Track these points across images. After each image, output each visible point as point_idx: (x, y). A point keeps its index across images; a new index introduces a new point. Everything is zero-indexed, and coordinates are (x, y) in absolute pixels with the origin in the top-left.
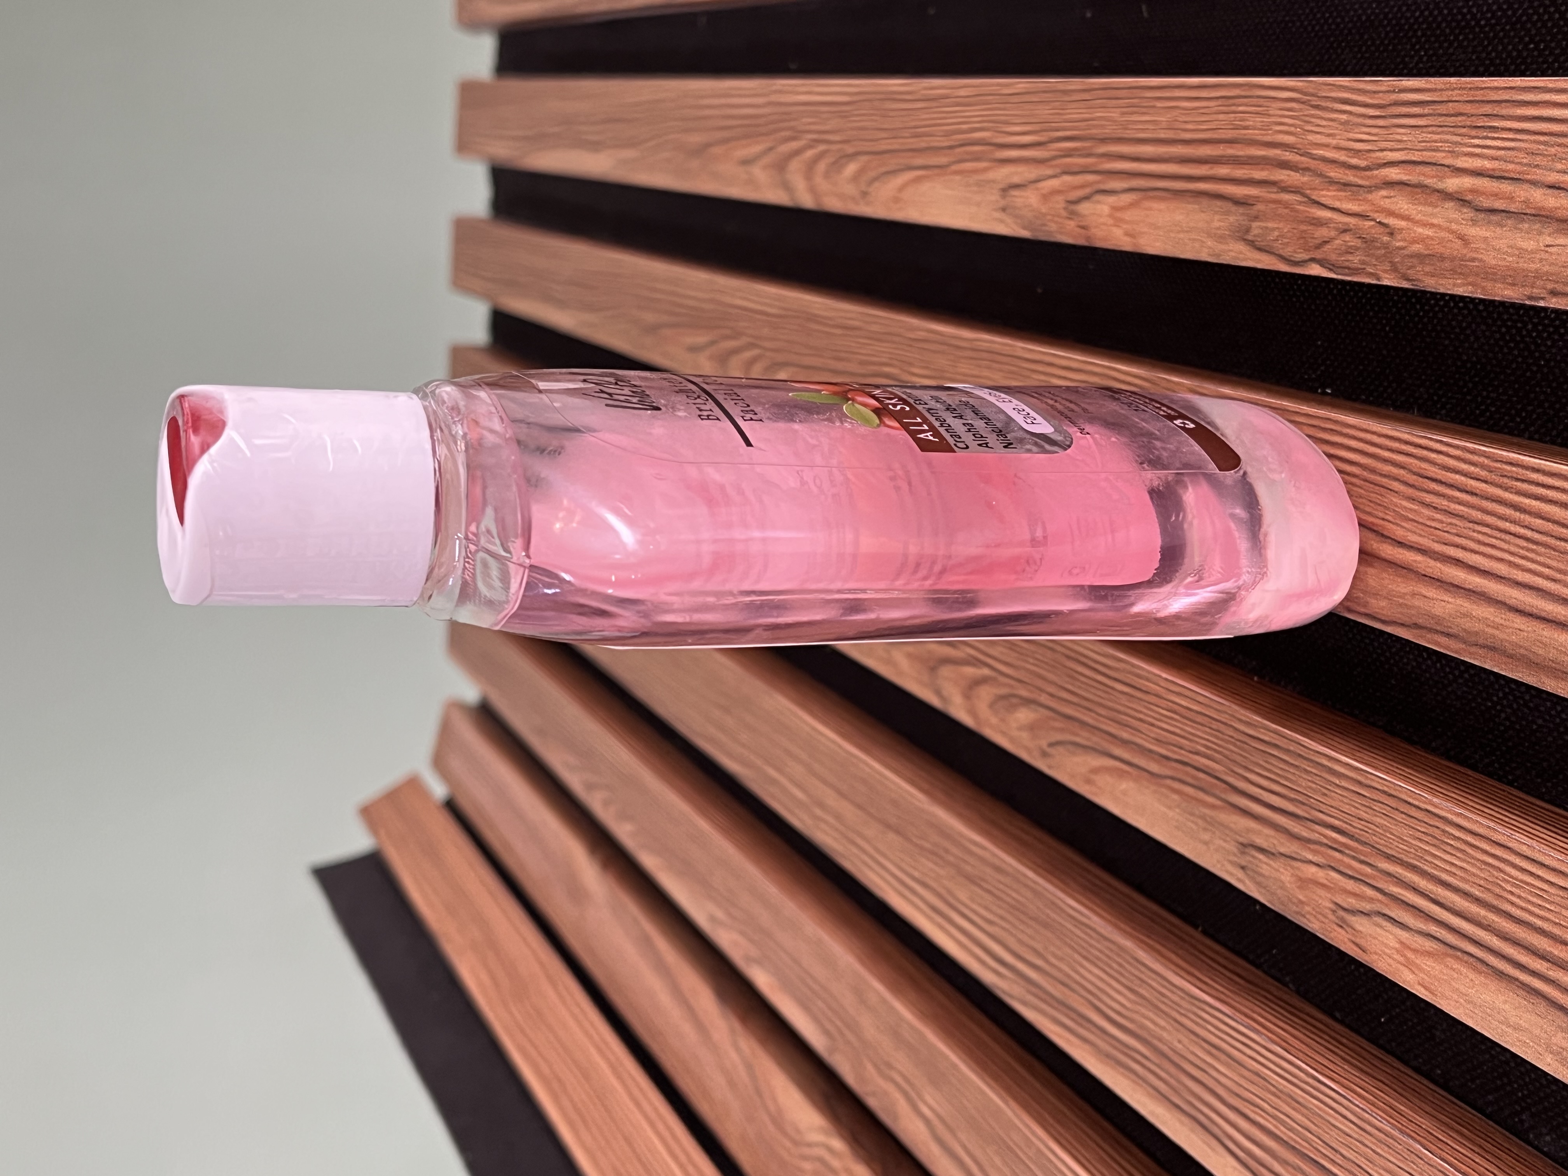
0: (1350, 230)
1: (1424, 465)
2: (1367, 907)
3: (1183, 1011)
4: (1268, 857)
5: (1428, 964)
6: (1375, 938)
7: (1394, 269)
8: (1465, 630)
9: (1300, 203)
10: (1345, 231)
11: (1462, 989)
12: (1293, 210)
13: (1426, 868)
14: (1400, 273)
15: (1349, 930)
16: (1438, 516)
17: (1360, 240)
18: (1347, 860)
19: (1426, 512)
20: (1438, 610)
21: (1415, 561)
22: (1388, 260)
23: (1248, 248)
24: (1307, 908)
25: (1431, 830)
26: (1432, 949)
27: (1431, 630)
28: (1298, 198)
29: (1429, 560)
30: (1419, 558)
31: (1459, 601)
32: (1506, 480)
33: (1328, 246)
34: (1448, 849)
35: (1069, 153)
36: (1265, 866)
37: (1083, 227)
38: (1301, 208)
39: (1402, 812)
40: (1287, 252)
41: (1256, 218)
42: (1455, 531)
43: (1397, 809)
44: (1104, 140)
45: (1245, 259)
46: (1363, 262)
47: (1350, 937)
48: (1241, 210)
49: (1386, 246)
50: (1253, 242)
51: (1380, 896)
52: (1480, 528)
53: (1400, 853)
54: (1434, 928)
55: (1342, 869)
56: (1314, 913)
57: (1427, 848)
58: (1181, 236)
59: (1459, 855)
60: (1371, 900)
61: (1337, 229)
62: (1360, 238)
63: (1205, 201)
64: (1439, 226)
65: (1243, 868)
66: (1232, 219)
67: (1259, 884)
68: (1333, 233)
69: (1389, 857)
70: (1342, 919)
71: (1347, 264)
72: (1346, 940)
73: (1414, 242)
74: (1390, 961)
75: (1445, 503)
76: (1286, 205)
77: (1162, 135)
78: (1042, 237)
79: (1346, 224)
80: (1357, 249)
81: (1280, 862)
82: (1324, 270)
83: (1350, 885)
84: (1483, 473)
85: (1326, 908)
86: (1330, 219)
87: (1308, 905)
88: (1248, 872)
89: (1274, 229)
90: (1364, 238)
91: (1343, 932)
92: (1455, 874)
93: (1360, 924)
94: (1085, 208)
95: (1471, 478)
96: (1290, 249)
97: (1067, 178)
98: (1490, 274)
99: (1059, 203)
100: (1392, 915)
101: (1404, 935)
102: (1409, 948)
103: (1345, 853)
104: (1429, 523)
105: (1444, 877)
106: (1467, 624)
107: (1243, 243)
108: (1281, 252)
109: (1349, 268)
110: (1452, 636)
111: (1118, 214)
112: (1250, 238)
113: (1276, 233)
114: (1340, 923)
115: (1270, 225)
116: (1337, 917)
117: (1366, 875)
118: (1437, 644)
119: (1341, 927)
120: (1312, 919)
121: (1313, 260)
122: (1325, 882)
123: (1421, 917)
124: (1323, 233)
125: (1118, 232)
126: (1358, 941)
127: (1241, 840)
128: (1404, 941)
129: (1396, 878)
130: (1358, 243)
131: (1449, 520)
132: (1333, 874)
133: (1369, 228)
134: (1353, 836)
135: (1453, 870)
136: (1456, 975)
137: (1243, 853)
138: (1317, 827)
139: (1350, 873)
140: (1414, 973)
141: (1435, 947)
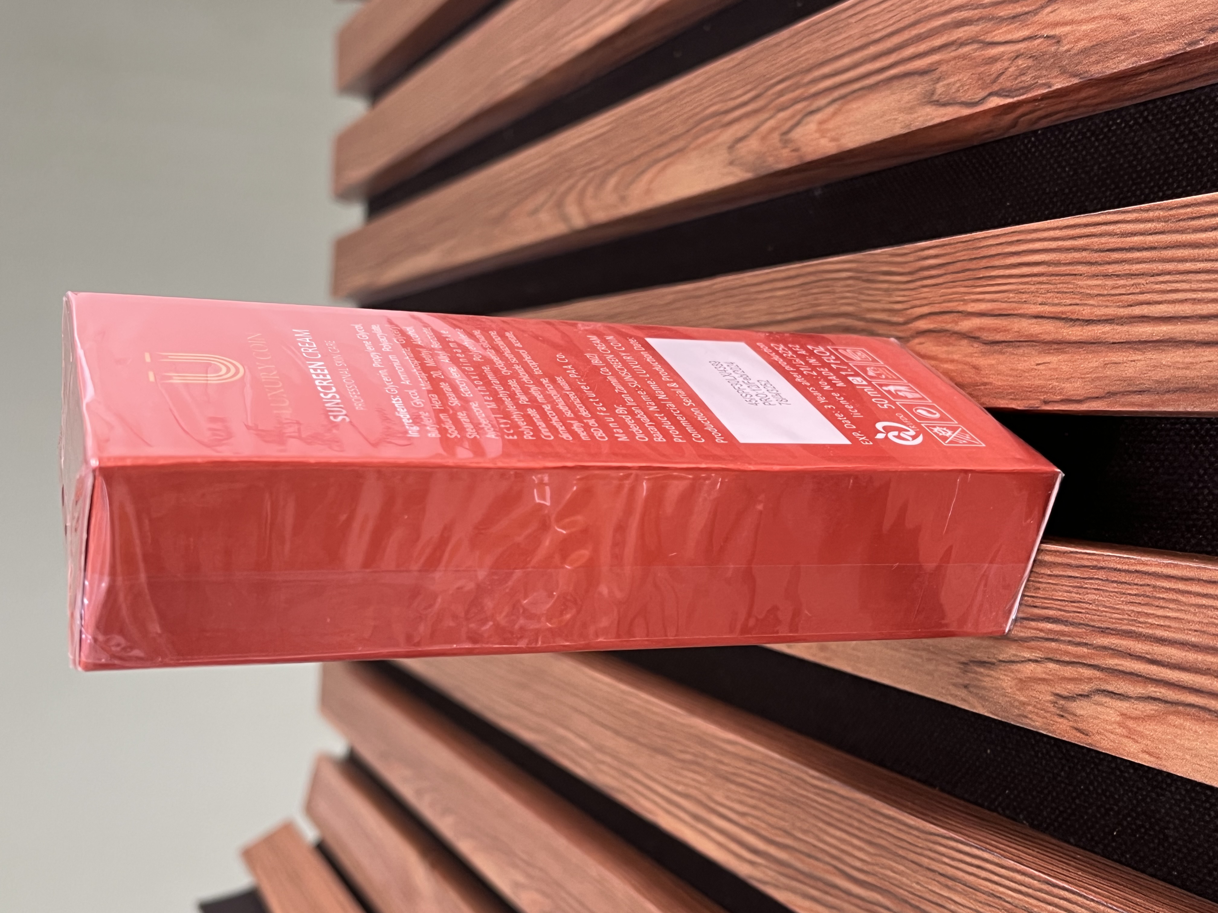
0: (1022, 54)
1: (1103, 240)
2: (1086, 688)
3: (919, 850)
4: (989, 668)
5: (1149, 728)
6: (1097, 718)
7: (1063, 71)
8: (1157, 382)
9: (976, 50)
10: (1017, 57)
11: (1187, 744)
12: (972, 59)
13: (1140, 630)
14: (1068, 72)
15: (1069, 717)
16: (1122, 282)
17: (1031, 59)
18: (1062, 647)
19: (1110, 282)
20: (1129, 371)
21: (1104, 333)
22: (1057, 66)
23: (934, 107)
24: (1030, 708)
25: (1141, 590)
26: (1153, 712)
27: (1124, 393)
28: (975, 46)
29: (1116, 327)
30: (1107, 328)
31: (1149, 355)
32: (1182, 224)
33: (1003, 77)
34: (1162, 603)
35: (781, 94)
36: (987, 679)
37: (796, 150)
38: (977, 53)
39: (1113, 582)
40: (967, 97)
41: (939, 80)
42: (1138, 290)
43: (1107, 580)
44: (809, 70)
45: (933, 119)
46: (1035, 78)
47: (1071, 724)
48: (927, 78)
49: (1055, 55)
50: (938, 101)
51: (1098, 674)
52: (1161, 279)
53: (1113, 623)
54: (1153, 689)
55: (1058, 657)
56: (1036, 711)
57: (1140, 610)
58: (877, 121)
59: (1171, 606)
60: (1090, 680)
61: (1009, 59)
62: (1030, 57)
63: (896, 83)
64: (1101, 17)
65: (966, 687)
66: (918, 89)
67: (983, 698)
68: (1006, 64)
69: (1104, 631)
70: (1063, 709)
71: (1021, 85)
72: (1068, 728)
73: (1078, 40)
74: (1112, 736)
75: (1127, 267)
76: (964, 57)
77: (857, 44)
78: (763, 172)
79: (1017, 51)
80: (1029, 68)
81: (1001, 669)
82: (1002, 99)
83: (1069, 671)
84: (1160, 226)
85: (1047, 701)
86: (1003, 52)
87: (1029, 705)
88: (971, 689)
89: (955, 83)
90: (1034, 56)
91: (1065, 721)
92: (1169, 627)
93: (1082, 708)
94: (796, 134)
95: (1151, 234)
96: (970, 93)
97: (782, 115)
98: (1151, 40)
99: (775, 137)
100: (1110, 688)
101: (1124, 706)
102: (1131, 718)
103: (1061, 640)
104: (1113, 292)
105: (1160, 633)
106: (1159, 375)
107: (929, 106)
108: (963, 99)
109: (1022, 88)
110: (1144, 391)
111: (825, 126)
112: (935, 98)
113: (958, 85)
114: (1061, 713)
115: (952, 80)
116: (1058, 708)
117: (1083, 657)
118: (1133, 404)
119: (1062, 716)
120: (1035, 717)
121: (991, 94)
122: (1044, 676)
123: (1138, 682)
124: (998, 66)
125: (824, 142)
126: (1080, 725)
127: (963, 659)
128: (1125, 711)
129: (1112, 649)
130: (1030, 62)
131: (1132, 282)
132: (1051, 665)
133: (1038, 46)
134: (1067, 621)
135: (1167, 623)
136: (1179, 732)
137: (965, 672)
138: (1033, 624)
139: (1067, 659)
140: (1137, 742)
141: (1157, 708)
